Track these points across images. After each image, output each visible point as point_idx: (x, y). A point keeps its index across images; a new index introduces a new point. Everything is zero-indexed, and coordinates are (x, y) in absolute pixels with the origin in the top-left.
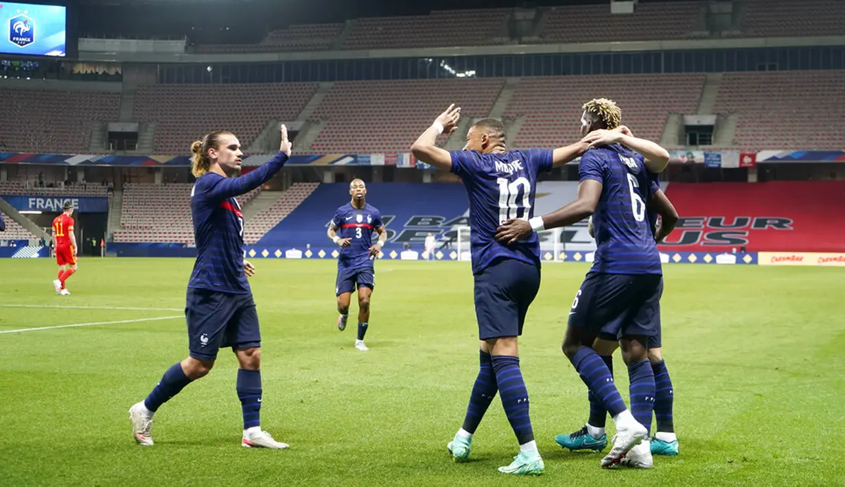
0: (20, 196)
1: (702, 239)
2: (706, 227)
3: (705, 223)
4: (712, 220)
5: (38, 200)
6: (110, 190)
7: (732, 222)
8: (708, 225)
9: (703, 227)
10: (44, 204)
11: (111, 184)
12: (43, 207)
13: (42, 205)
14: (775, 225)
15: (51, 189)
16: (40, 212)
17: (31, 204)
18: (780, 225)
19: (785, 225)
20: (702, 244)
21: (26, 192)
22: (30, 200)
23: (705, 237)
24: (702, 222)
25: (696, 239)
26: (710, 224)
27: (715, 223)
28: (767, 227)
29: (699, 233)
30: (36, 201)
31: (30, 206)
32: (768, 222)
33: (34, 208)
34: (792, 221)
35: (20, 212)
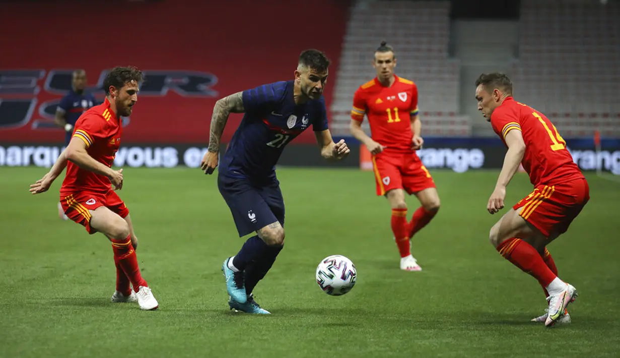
1: (36, 116)
2: (42, 92)
3: (41, 83)
4: (55, 78)
7: (96, 81)
8: (47, 86)
9: (37, 90)
14: (183, 87)
18: (192, 86)
19: (203, 87)
20: (35, 125)
23: (42, 110)
24: (34, 81)
25: (23, 117)
26: (52, 85)
27: (62, 81)
28: (164, 91)
29: (26, 105)
32: (169, 80)
34: (215, 80)
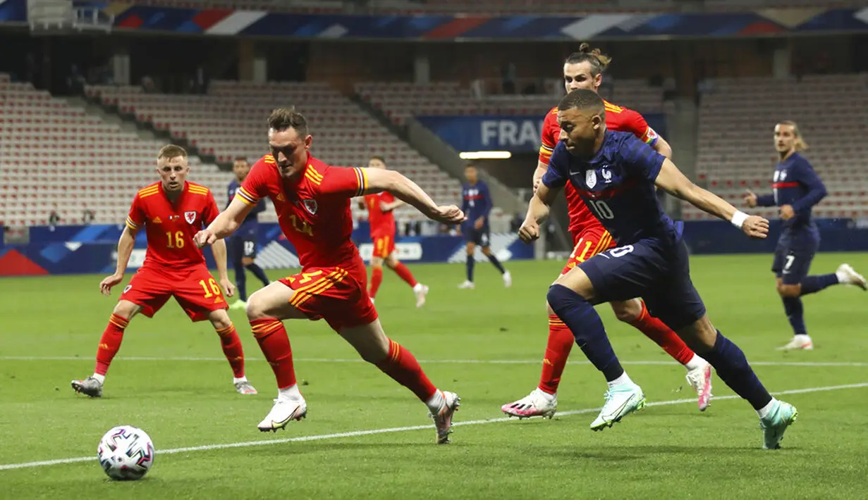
0: (460, 117)
5: (503, 125)
6: (668, 95)
10: (517, 136)
11: (670, 83)
12: (513, 141)
13: (511, 135)
15: (531, 98)
16: (506, 155)
17: (486, 135)
21: (474, 107)
22: (486, 125)
30: (496, 129)
31: (485, 140)
33: (495, 146)
35: (464, 155)
